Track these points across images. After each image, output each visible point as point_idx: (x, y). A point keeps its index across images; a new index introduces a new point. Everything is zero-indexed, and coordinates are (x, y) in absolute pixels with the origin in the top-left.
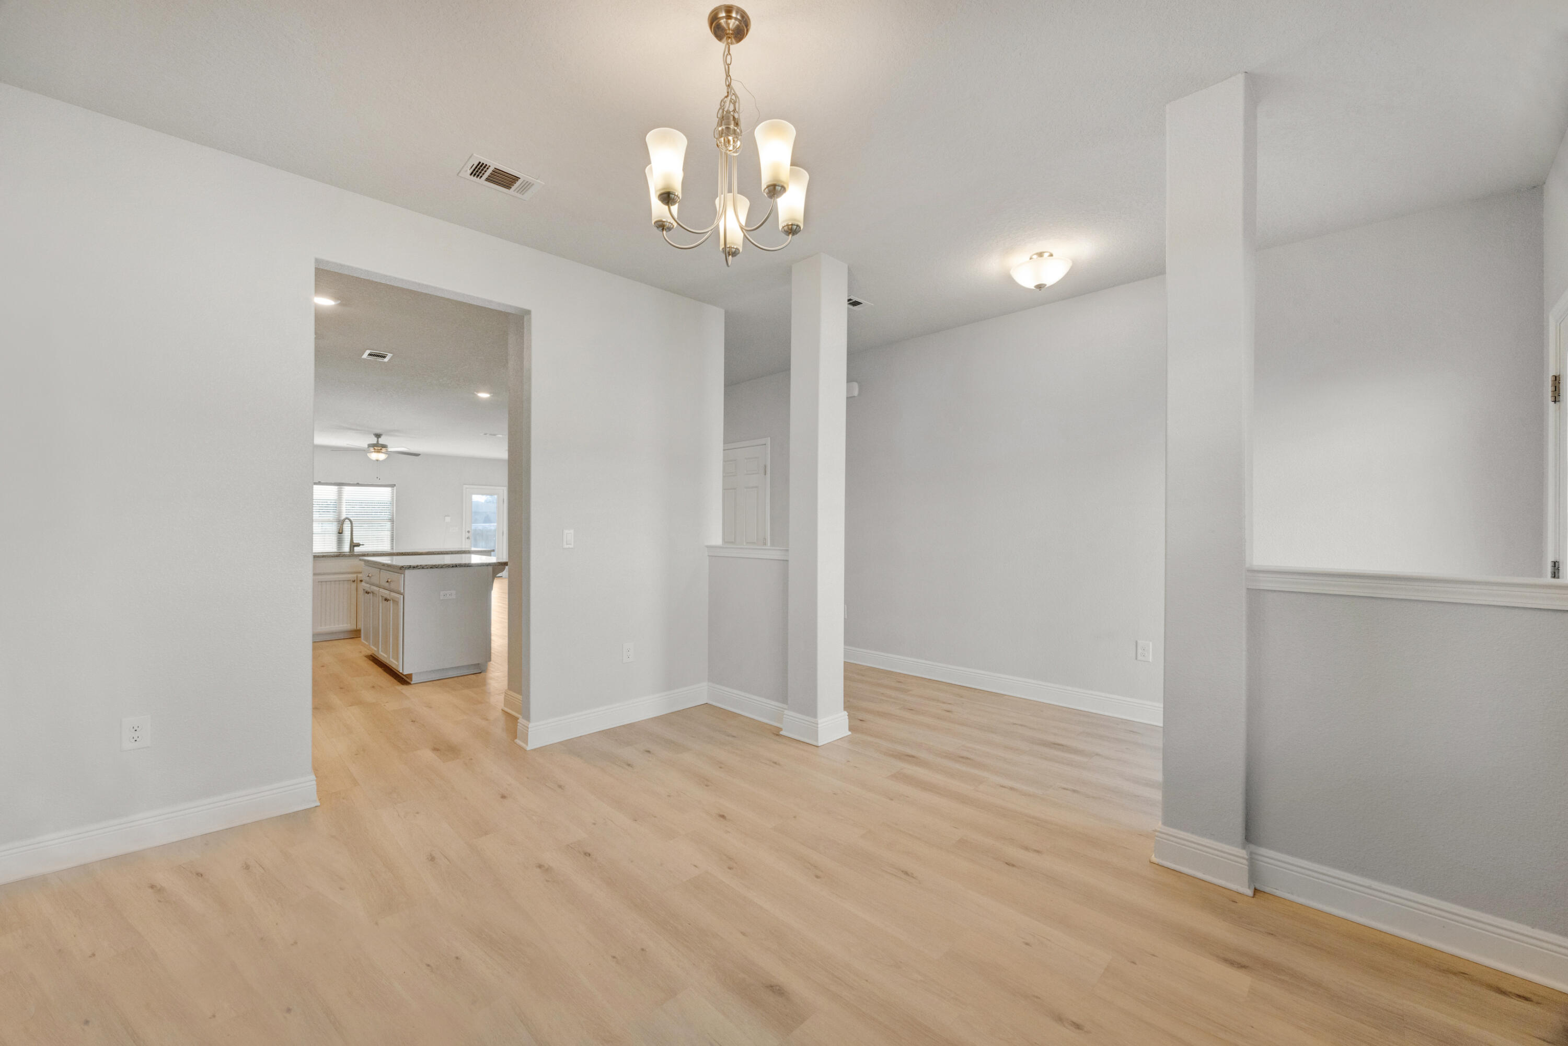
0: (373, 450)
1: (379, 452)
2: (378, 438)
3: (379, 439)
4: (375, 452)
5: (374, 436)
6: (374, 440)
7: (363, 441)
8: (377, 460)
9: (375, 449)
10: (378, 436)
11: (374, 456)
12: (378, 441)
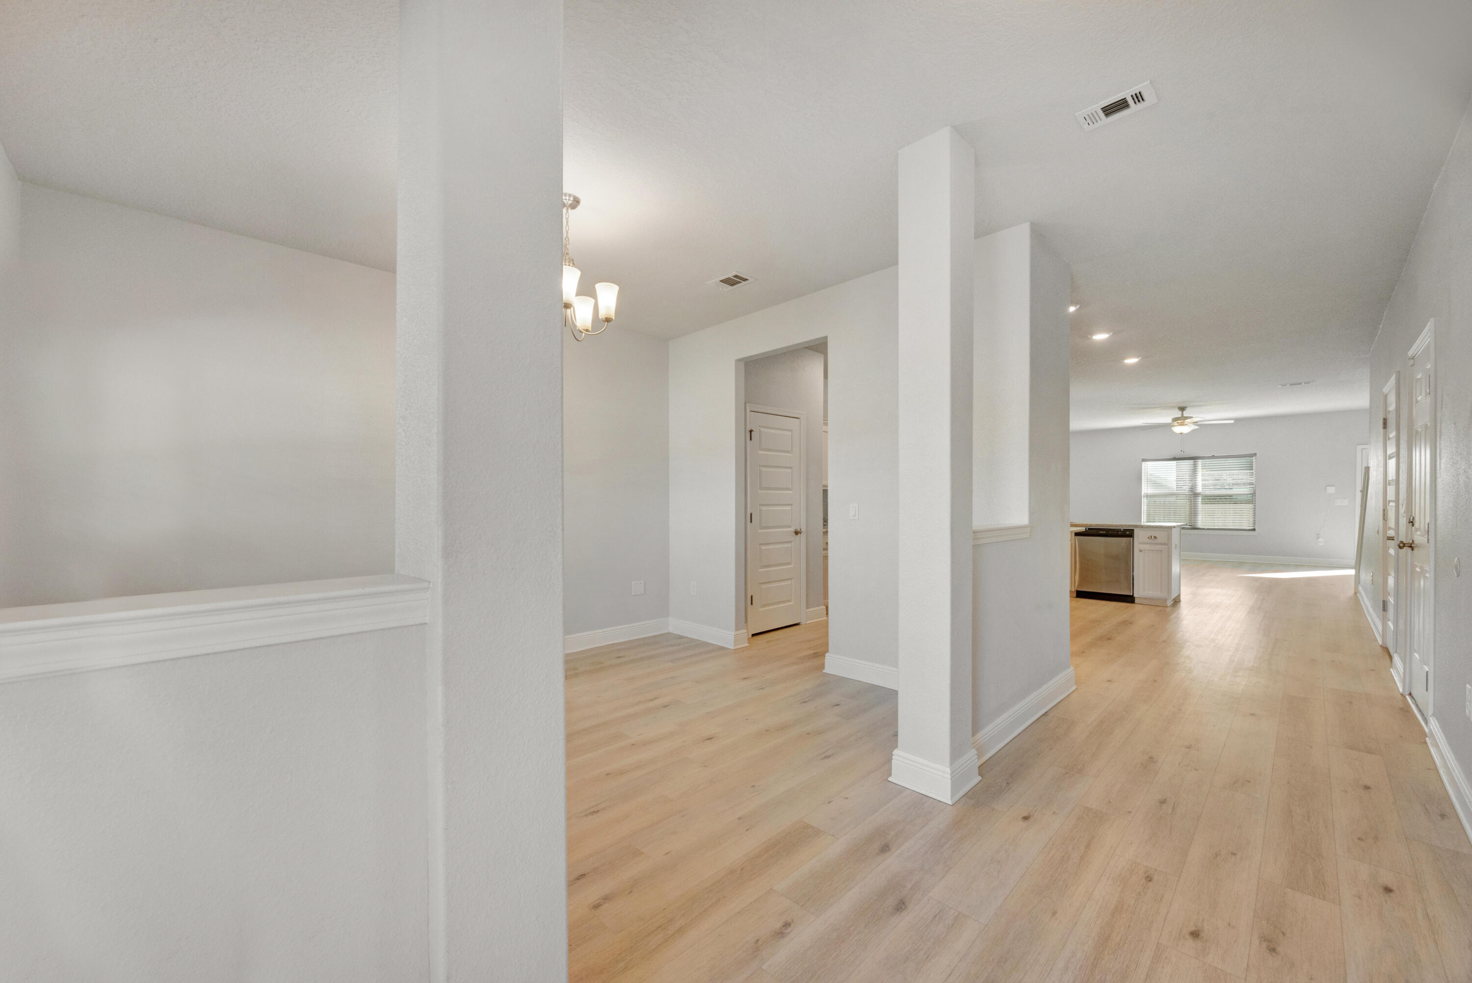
0: (1177, 424)
1: (1182, 424)
2: (1182, 411)
3: (1184, 412)
4: (1179, 425)
5: (1177, 410)
6: (1178, 414)
7: (1165, 418)
8: (1181, 433)
9: (1178, 423)
10: (1182, 409)
11: (1177, 429)
12: (1182, 414)
